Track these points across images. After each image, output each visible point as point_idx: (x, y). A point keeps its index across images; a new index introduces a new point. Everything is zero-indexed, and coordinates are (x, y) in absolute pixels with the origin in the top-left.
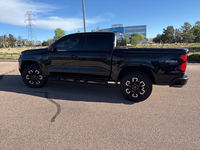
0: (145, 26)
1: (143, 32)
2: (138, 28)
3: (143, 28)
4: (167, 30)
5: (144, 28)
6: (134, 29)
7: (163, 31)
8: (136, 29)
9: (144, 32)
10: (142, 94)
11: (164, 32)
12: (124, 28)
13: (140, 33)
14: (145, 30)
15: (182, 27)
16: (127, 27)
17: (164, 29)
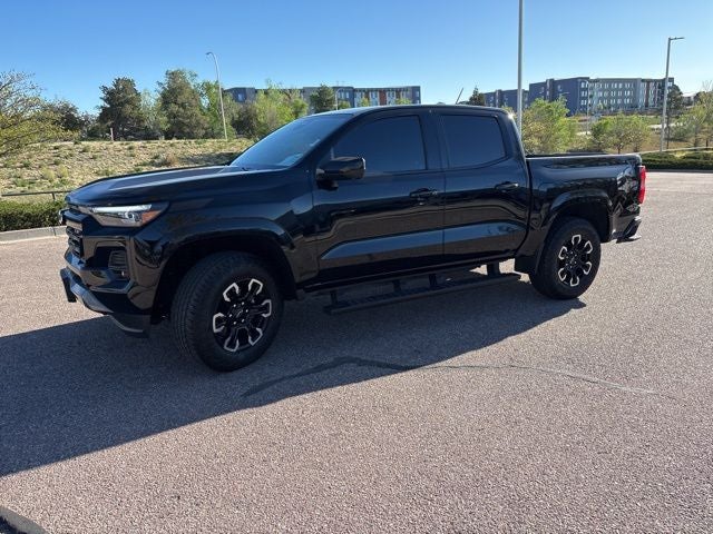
4: (119, 92)
10: (588, 273)
11: (106, 100)
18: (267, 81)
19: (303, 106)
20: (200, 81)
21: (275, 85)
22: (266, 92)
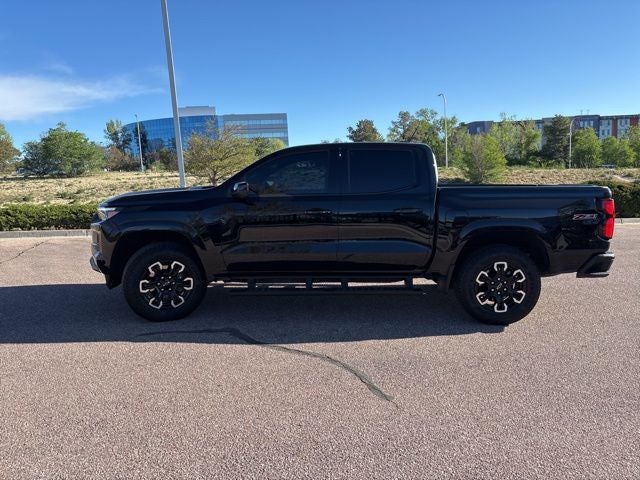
0: (283, 117)
1: (278, 135)
2: (262, 122)
3: (278, 122)
4: (360, 131)
5: (281, 122)
6: (251, 123)
7: (348, 134)
8: (258, 122)
9: (282, 135)
10: (519, 302)
11: (351, 137)
12: (219, 120)
13: (275, 135)
14: (284, 128)
15: (393, 123)
16: (227, 118)
17: (351, 128)
18: (501, 115)
19: (535, 136)
20: (438, 118)
21: (509, 117)
22: (500, 124)
